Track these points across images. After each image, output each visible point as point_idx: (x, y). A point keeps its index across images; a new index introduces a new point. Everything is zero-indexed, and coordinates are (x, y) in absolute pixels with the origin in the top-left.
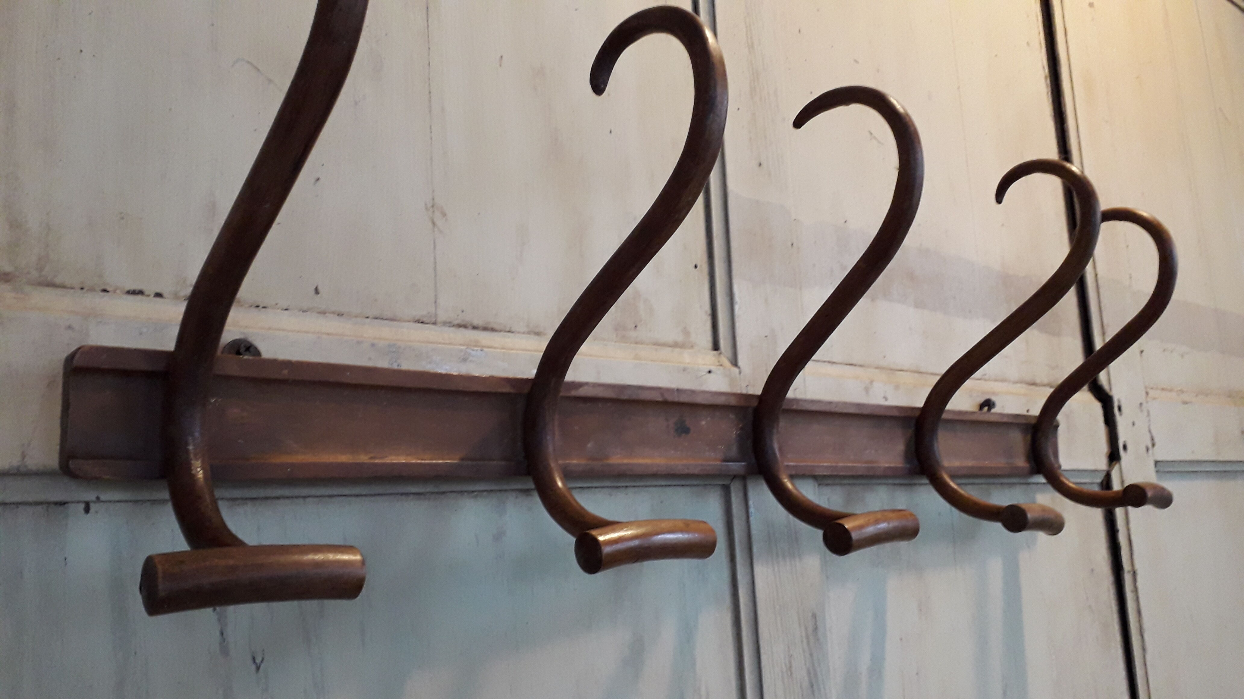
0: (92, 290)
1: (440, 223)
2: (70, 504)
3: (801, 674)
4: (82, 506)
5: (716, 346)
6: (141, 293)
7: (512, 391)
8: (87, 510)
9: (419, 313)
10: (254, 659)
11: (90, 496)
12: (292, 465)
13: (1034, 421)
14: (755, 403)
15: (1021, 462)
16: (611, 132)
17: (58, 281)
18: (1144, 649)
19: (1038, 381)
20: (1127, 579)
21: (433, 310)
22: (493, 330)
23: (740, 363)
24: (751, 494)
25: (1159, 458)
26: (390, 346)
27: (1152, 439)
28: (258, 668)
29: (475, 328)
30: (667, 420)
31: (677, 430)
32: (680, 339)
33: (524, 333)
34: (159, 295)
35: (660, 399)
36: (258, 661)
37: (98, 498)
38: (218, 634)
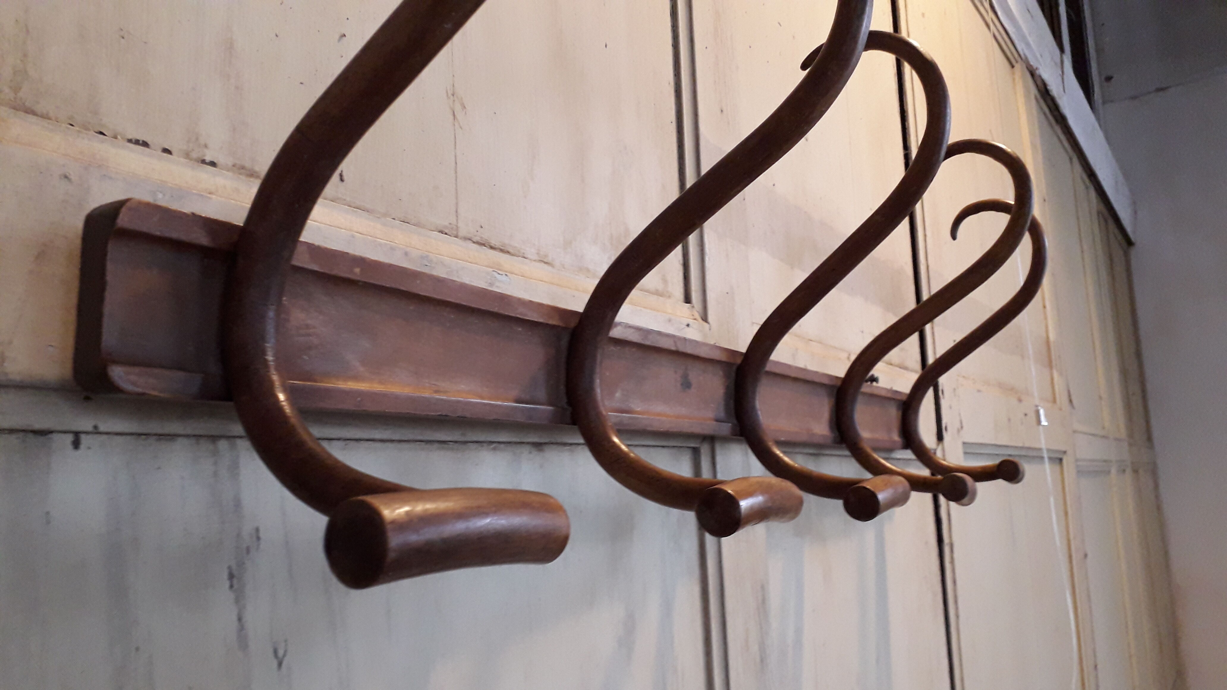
0: (85, 127)
2: (55, 436)
4: (70, 438)
5: (687, 299)
6: (145, 144)
7: (560, 324)
8: (76, 444)
9: (443, 223)
10: (275, 652)
11: (85, 423)
12: (360, 393)
15: (896, 437)
17: (38, 108)
18: (957, 616)
19: (893, 362)
20: (947, 550)
21: (454, 222)
22: (508, 252)
23: (710, 318)
24: (719, 459)
25: (966, 440)
26: (422, 257)
27: (961, 423)
28: (280, 664)
29: (492, 248)
31: (682, 384)
32: (660, 287)
33: (535, 261)
34: (166, 151)
35: (673, 348)
36: (281, 653)
37: (96, 427)
38: (234, 618)
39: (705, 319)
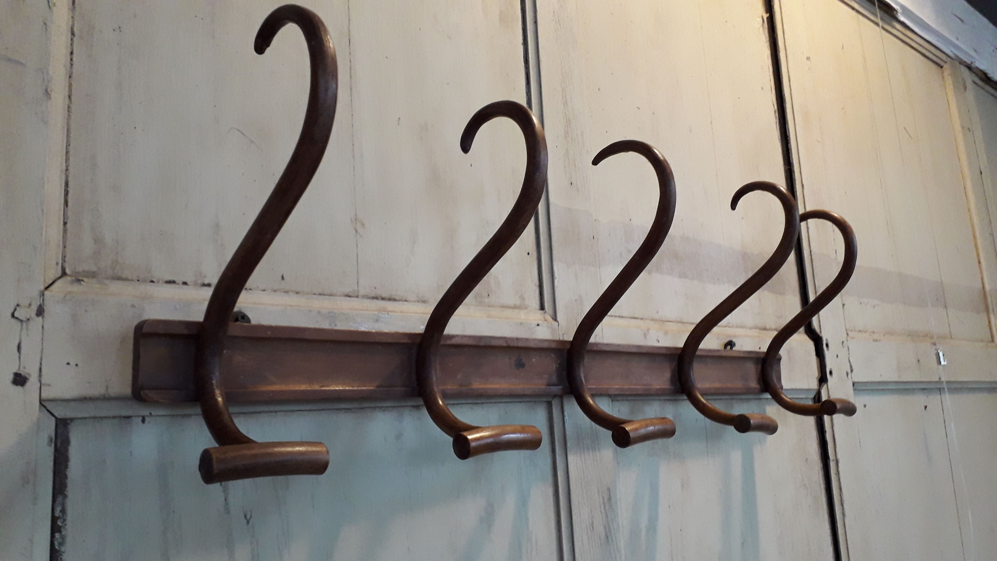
0: (144, 281)
1: (360, 231)
2: (134, 418)
3: (600, 529)
4: (141, 419)
5: (542, 308)
6: (174, 282)
7: (409, 341)
8: (143, 421)
9: (348, 290)
10: (245, 516)
11: (145, 412)
12: (273, 392)
13: (763, 356)
14: (568, 346)
15: (754, 384)
16: (471, 165)
17: (124, 276)
18: (844, 515)
19: (768, 327)
20: (832, 465)
21: (357, 288)
22: (395, 300)
23: (558, 319)
24: (566, 408)
25: (856, 380)
26: (329, 313)
27: (851, 367)
28: (248, 522)
29: (383, 299)
30: (510, 358)
31: (516, 365)
32: (518, 303)
33: (414, 301)
34: (185, 283)
35: (505, 345)
36: (248, 517)
37: (150, 414)
38: (223, 499)
39: (555, 319)
